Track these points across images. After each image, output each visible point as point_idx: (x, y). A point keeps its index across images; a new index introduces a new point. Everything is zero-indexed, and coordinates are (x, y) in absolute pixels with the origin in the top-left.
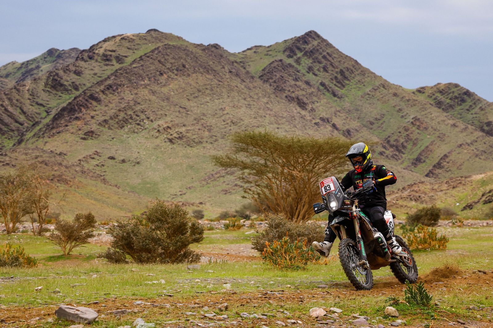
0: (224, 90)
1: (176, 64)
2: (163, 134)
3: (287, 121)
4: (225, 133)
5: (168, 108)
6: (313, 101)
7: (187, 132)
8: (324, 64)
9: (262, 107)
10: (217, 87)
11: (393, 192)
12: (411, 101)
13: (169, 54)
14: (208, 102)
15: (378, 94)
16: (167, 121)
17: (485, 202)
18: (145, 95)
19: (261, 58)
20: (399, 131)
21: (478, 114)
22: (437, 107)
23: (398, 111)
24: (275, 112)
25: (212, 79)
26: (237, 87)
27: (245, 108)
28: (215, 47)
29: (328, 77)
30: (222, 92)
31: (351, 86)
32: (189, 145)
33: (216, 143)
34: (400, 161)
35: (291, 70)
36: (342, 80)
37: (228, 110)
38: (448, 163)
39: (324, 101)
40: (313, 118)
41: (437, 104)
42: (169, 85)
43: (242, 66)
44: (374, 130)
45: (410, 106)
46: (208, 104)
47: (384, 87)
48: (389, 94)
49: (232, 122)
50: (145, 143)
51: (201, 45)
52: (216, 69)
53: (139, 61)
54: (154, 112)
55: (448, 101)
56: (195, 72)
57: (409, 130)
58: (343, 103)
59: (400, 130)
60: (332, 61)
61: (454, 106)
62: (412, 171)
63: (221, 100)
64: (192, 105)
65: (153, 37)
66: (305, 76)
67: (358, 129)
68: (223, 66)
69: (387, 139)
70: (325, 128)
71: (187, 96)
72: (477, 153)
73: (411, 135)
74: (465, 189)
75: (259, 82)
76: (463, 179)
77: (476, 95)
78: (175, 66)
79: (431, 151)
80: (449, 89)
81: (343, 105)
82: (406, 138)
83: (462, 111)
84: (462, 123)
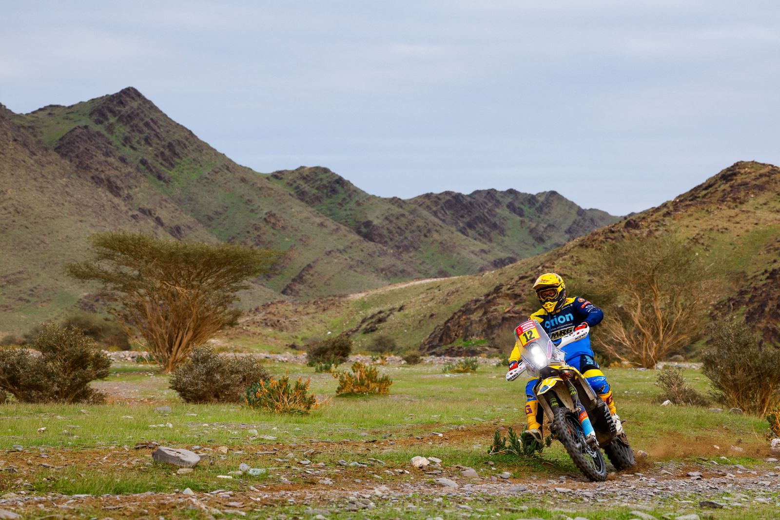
0: (6, 166)
3: (94, 212)
4: (6, 225)
6: (130, 185)
8: (145, 135)
9: (59, 191)
12: (265, 190)
15: (219, 178)
17: (366, 331)
19: (58, 123)
20: (247, 230)
21: (354, 210)
22: (299, 198)
23: (246, 203)
24: (77, 199)
26: (24, 162)
27: (35, 191)
30: (4, 168)
31: (183, 165)
35: (99, 140)
36: (171, 158)
37: (11, 193)
38: (312, 275)
39: (144, 185)
40: (130, 209)
41: (300, 195)
43: (31, 133)
44: (214, 228)
45: (262, 196)
47: (228, 169)
48: (235, 178)
49: (16, 210)
55: (314, 191)
57: (260, 229)
58: (171, 189)
59: (250, 229)
60: (158, 131)
61: (321, 197)
62: (264, 286)
63: (2, 180)
66: (120, 151)
67: (191, 226)
68: (5, 131)
70: (146, 222)
72: (352, 263)
73: (264, 237)
74: (339, 313)
75: (55, 156)
76: (337, 298)
77: (352, 184)
79: (290, 259)
80: (316, 173)
81: (171, 193)
82: (257, 240)
83: (332, 205)
84: (333, 223)
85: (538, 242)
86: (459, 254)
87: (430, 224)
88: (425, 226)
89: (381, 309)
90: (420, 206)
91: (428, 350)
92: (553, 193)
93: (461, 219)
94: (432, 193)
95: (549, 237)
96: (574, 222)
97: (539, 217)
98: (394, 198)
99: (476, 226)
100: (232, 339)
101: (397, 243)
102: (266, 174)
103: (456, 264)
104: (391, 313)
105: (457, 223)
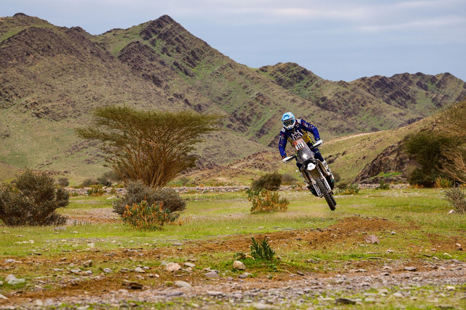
0: (86, 69)
1: (42, 45)
2: (30, 109)
3: (144, 97)
4: (88, 108)
5: (35, 85)
6: (167, 79)
7: (53, 108)
8: (176, 46)
9: (121, 85)
10: (80, 66)
11: (240, 160)
12: (255, 79)
13: (35, 36)
14: (71, 80)
15: (225, 72)
16: (34, 97)
18: (13, 73)
19: (120, 40)
20: (244, 105)
21: (314, 90)
22: (278, 84)
23: (243, 88)
24: (133, 89)
25: (75, 59)
26: (98, 66)
27: (106, 85)
28: (77, 30)
29: (180, 57)
30: (85, 71)
31: (201, 65)
32: (54, 119)
33: (79, 117)
34: (245, 133)
35: (147, 51)
36: (193, 60)
37: (90, 87)
39: (177, 79)
40: (168, 95)
41: (278, 81)
42: (36, 64)
43: (102, 48)
44: (223, 105)
45: (254, 83)
46: (71, 82)
47: (231, 66)
48: (236, 72)
49: (93, 98)
50: (14, 117)
51: (65, 28)
52: (78, 50)
53: (7, 42)
54: (22, 89)
55: (288, 79)
56: (59, 52)
57: (253, 105)
58: (194, 81)
59: (246, 105)
60: (184, 43)
61: (293, 83)
62: (256, 142)
63: (84, 79)
64: (57, 82)
65: (19, 20)
66: (160, 57)
67: (208, 105)
68: (85, 47)
69: (234, 113)
70: (179, 103)
71: (52, 74)
73: (255, 110)
75: (118, 62)
77: (313, 73)
78: (41, 47)
80: (289, 68)
81: (194, 83)
82: (251, 112)
83: (300, 87)
84: (301, 99)
85: (438, 107)
86: (385, 116)
87: (365, 97)
88: (362, 99)
89: (331, 154)
90: (358, 86)
91: (361, 180)
92: (447, 74)
93: (386, 93)
94: (366, 77)
95: (445, 103)
96: (462, 93)
97: (438, 90)
98: (340, 82)
99: (396, 98)
100: (233, 177)
101: (343, 111)
102: (255, 69)
103: (383, 123)
104: (337, 157)
105: (383, 96)
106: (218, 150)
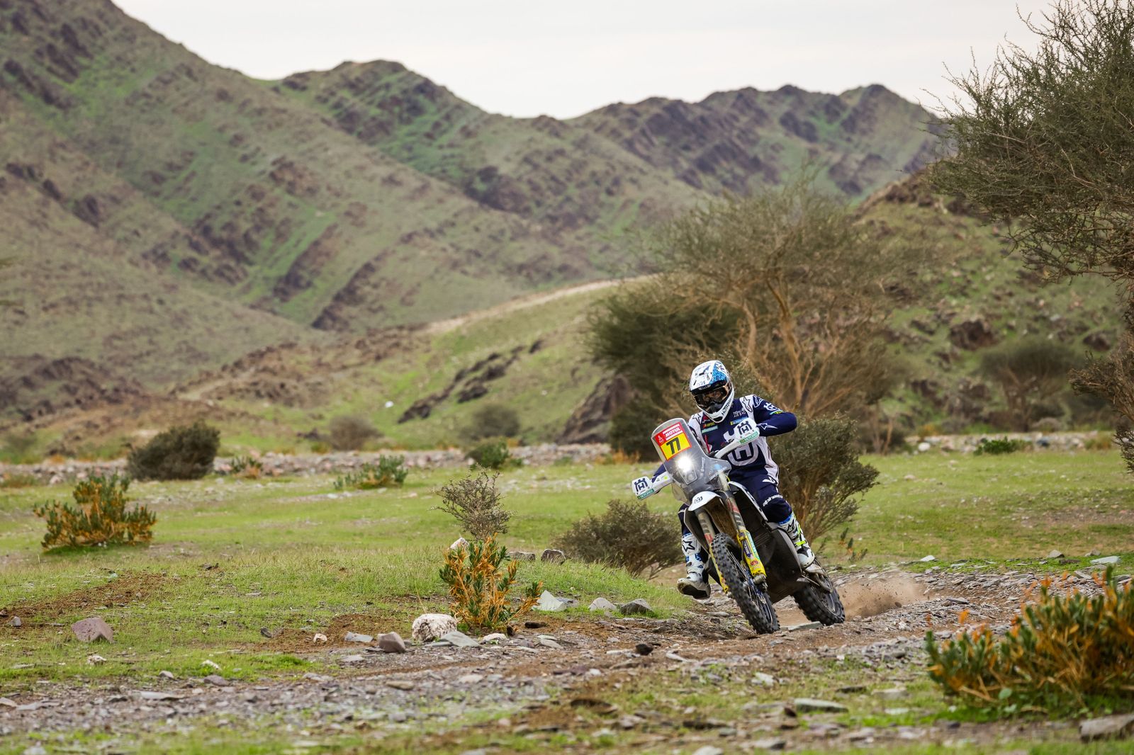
8: (14, 10)
11: (209, 374)
12: (269, 113)
15: (173, 94)
17: (465, 398)
20: (235, 198)
21: (458, 146)
22: (343, 128)
23: (231, 143)
29: (26, 46)
31: (97, 71)
34: (239, 286)
36: (70, 56)
38: (375, 286)
39: (16, 115)
41: (343, 120)
44: (167, 198)
45: (264, 127)
47: (189, 73)
48: (206, 93)
55: (374, 111)
57: (263, 195)
58: (72, 122)
59: (241, 195)
61: (389, 124)
62: (274, 313)
67: (119, 197)
69: (200, 223)
70: (24, 193)
72: (456, 256)
73: (271, 211)
74: (409, 362)
76: (405, 332)
77: (451, 94)
80: (375, 75)
81: (73, 129)
82: (257, 219)
83: (412, 138)
84: (414, 174)
85: (847, 192)
88: (607, 173)
89: (495, 349)
90: (596, 130)
91: (581, 431)
92: (877, 89)
93: (684, 153)
94: (620, 104)
95: (871, 182)
96: (924, 148)
97: (849, 140)
98: (542, 117)
99: (716, 167)
101: (550, 211)
102: (271, 82)
104: (515, 358)
105: (676, 162)
106: (151, 342)
